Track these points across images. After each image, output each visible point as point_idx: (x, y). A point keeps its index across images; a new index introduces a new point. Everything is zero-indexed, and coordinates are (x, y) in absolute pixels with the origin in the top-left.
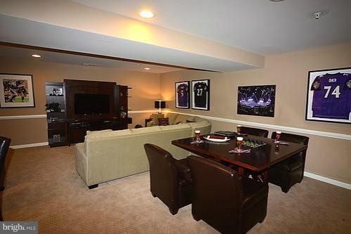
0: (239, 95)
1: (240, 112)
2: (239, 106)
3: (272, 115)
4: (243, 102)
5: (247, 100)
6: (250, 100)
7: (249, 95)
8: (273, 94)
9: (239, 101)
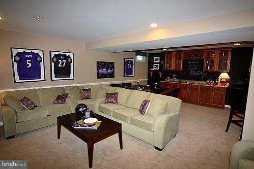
0: (97, 67)
1: (98, 77)
2: (98, 73)
3: (113, 77)
4: (100, 71)
5: (102, 70)
6: (104, 70)
7: (104, 67)
8: (114, 66)
9: (98, 70)
